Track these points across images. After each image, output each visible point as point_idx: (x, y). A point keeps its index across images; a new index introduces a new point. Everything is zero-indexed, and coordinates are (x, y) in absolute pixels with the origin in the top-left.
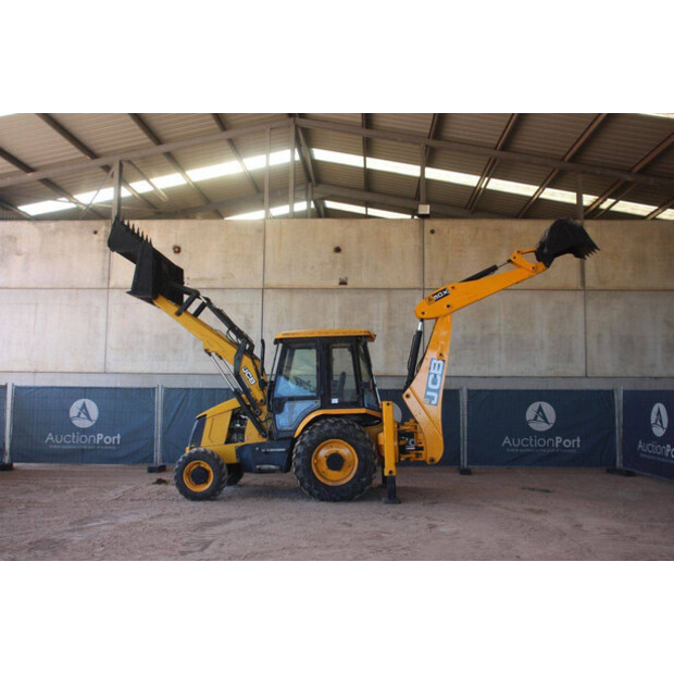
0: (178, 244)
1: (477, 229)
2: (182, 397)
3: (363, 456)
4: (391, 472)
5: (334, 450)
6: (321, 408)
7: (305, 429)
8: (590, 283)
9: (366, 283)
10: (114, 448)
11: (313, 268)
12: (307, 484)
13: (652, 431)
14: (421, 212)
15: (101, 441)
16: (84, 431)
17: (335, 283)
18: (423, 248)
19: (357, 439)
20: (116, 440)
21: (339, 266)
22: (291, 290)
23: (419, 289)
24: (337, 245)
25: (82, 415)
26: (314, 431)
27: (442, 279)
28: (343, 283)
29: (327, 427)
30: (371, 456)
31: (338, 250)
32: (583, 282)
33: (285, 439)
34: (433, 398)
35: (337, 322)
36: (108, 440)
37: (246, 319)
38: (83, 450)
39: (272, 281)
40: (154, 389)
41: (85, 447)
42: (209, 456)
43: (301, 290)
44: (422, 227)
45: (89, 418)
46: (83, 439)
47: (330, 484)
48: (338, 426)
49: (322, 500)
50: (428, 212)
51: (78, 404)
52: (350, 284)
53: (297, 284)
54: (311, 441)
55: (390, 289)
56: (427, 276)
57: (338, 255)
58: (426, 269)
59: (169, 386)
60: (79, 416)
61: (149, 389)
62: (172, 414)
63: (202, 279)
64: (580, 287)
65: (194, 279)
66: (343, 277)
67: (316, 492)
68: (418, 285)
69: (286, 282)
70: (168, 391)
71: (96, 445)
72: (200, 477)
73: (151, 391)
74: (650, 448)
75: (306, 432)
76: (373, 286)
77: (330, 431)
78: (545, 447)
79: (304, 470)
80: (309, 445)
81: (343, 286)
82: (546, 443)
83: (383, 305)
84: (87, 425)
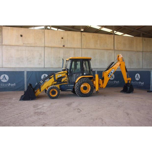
0: (22, 34)
1: (93, 35)
2: (31, 73)
3: (92, 87)
4: (98, 90)
5: (85, 85)
6: (82, 75)
7: (79, 80)
8: (115, 49)
9: (69, 46)
10: (14, 87)
11: (56, 42)
12: (79, 93)
14: (81, 31)
15: (10, 85)
16: (5, 83)
17: (62, 46)
18: (82, 39)
19: (91, 83)
20: (14, 85)
21: (63, 42)
22: (51, 47)
23: (81, 48)
24: (62, 37)
25: (4, 79)
26: (81, 81)
27: (86, 46)
28: (64, 46)
29: (84, 80)
30: (93, 87)
31: (62, 38)
32: (114, 48)
33: (73, 83)
34: (109, 76)
35: (62, 55)
36: (12, 85)
37: (40, 54)
38: (5, 88)
39: (47, 45)
40: (24, 72)
41: (5, 87)
42: (56, 88)
43: (54, 47)
44: (82, 34)
45: (6, 79)
46: (5, 85)
47: (84, 93)
48: (86, 80)
49: (82, 97)
50: (83, 31)
51: (3, 76)
52: (65, 46)
53: (53, 46)
54: (80, 83)
55: (74, 48)
56: (82, 45)
57: (62, 39)
58: (82, 44)
59: (28, 71)
60: (3, 79)
61: (22, 71)
63: (29, 44)
65: (26, 44)
66: (64, 45)
67: (81, 95)
68: (80, 47)
69: (50, 45)
70: (28, 72)
71: (8, 86)
72: (54, 93)
73: (23, 72)
74: (135, 83)
75: (79, 81)
76: (71, 47)
77: (85, 81)
78: (112, 83)
79: (79, 90)
80: (80, 84)
81: (64, 47)
82: (113, 82)
83: (73, 52)
84: (6, 81)
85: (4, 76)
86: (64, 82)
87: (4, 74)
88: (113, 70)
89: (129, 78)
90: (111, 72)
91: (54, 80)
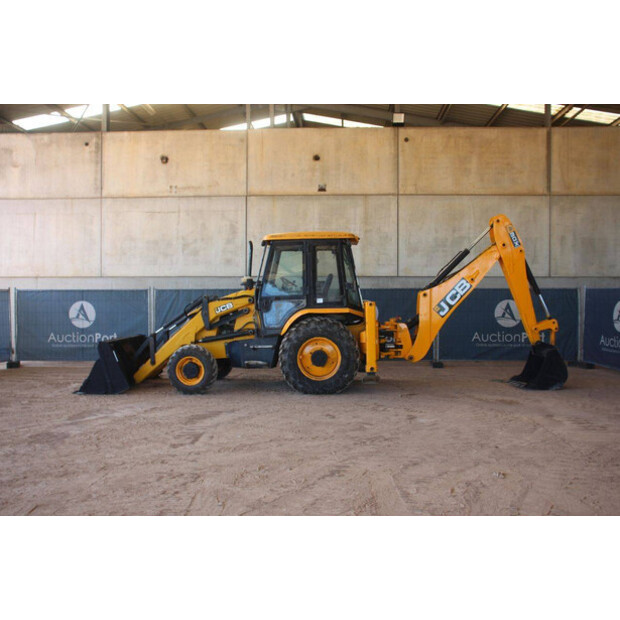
0: (166, 155)
1: (450, 136)
2: (172, 298)
3: (346, 354)
4: (372, 369)
5: (318, 347)
6: (307, 307)
7: (292, 326)
8: (555, 188)
9: (344, 189)
11: (293, 175)
12: (292, 379)
13: (613, 327)
14: (395, 121)
16: (83, 331)
17: (315, 190)
18: (397, 156)
19: (342, 338)
21: (317, 174)
22: (273, 196)
23: (393, 195)
24: (315, 153)
25: (81, 316)
26: (301, 328)
27: (415, 185)
28: (322, 189)
29: (313, 325)
30: (354, 356)
31: (317, 158)
32: (549, 188)
33: (272, 336)
34: (442, 309)
35: (317, 226)
37: (231, 225)
38: (83, 348)
39: (255, 188)
40: (146, 291)
41: (85, 346)
42: (201, 352)
43: (282, 196)
44: (397, 136)
45: (87, 319)
46: (83, 339)
47: (314, 379)
48: (324, 324)
49: (306, 393)
50: (402, 121)
51: (76, 306)
52: (329, 190)
53: (280, 191)
54: (297, 338)
55: (366, 195)
56: (401, 183)
57: (317, 162)
58: (401, 176)
59: (160, 288)
60: (78, 317)
61: (141, 291)
62: (164, 314)
63: (189, 188)
64: (546, 192)
65: (182, 188)
66: (322, 184)
67: (300, 386)
68: (392, 191)
69: (268, 189)
70: (160, 293)
71: (95, 344)
72: (193, 370)
73: (143, 293)
74: (612, 343)
75: (293, 329)
76: (349, 192)
77: (316, 329)
78: (512, 342)
79: (290, 365)
80: (295, 342)
81: (322, 193)
82: (513, 338)
83: (360, 211)
84: (86, 325)
85: (82, 308)
86: (242, 333)
87: (83, 300)
88: (465, 284)
89: (550, 318)
90: (454, 292)
91: (201, 324)
